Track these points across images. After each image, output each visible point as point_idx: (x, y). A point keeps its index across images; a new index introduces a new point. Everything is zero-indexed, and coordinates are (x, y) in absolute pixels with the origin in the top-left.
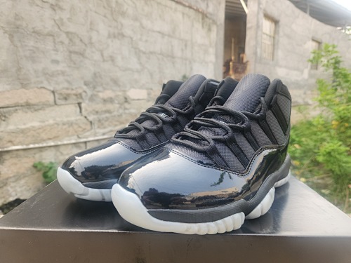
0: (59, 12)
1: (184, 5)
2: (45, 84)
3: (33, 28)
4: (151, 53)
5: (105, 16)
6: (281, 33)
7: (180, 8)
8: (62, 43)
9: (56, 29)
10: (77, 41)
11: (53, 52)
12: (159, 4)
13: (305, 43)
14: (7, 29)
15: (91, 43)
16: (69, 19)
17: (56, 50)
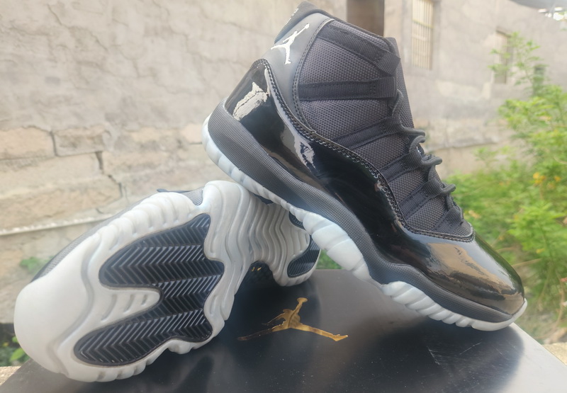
2: (37, 121)
3: (11, 22)
6: (444, 21)
8: (64, 47)
10: (90, 43)
11: (48, 64)
13: (485, 38)
16: (75, 4)
17: (54, 60)
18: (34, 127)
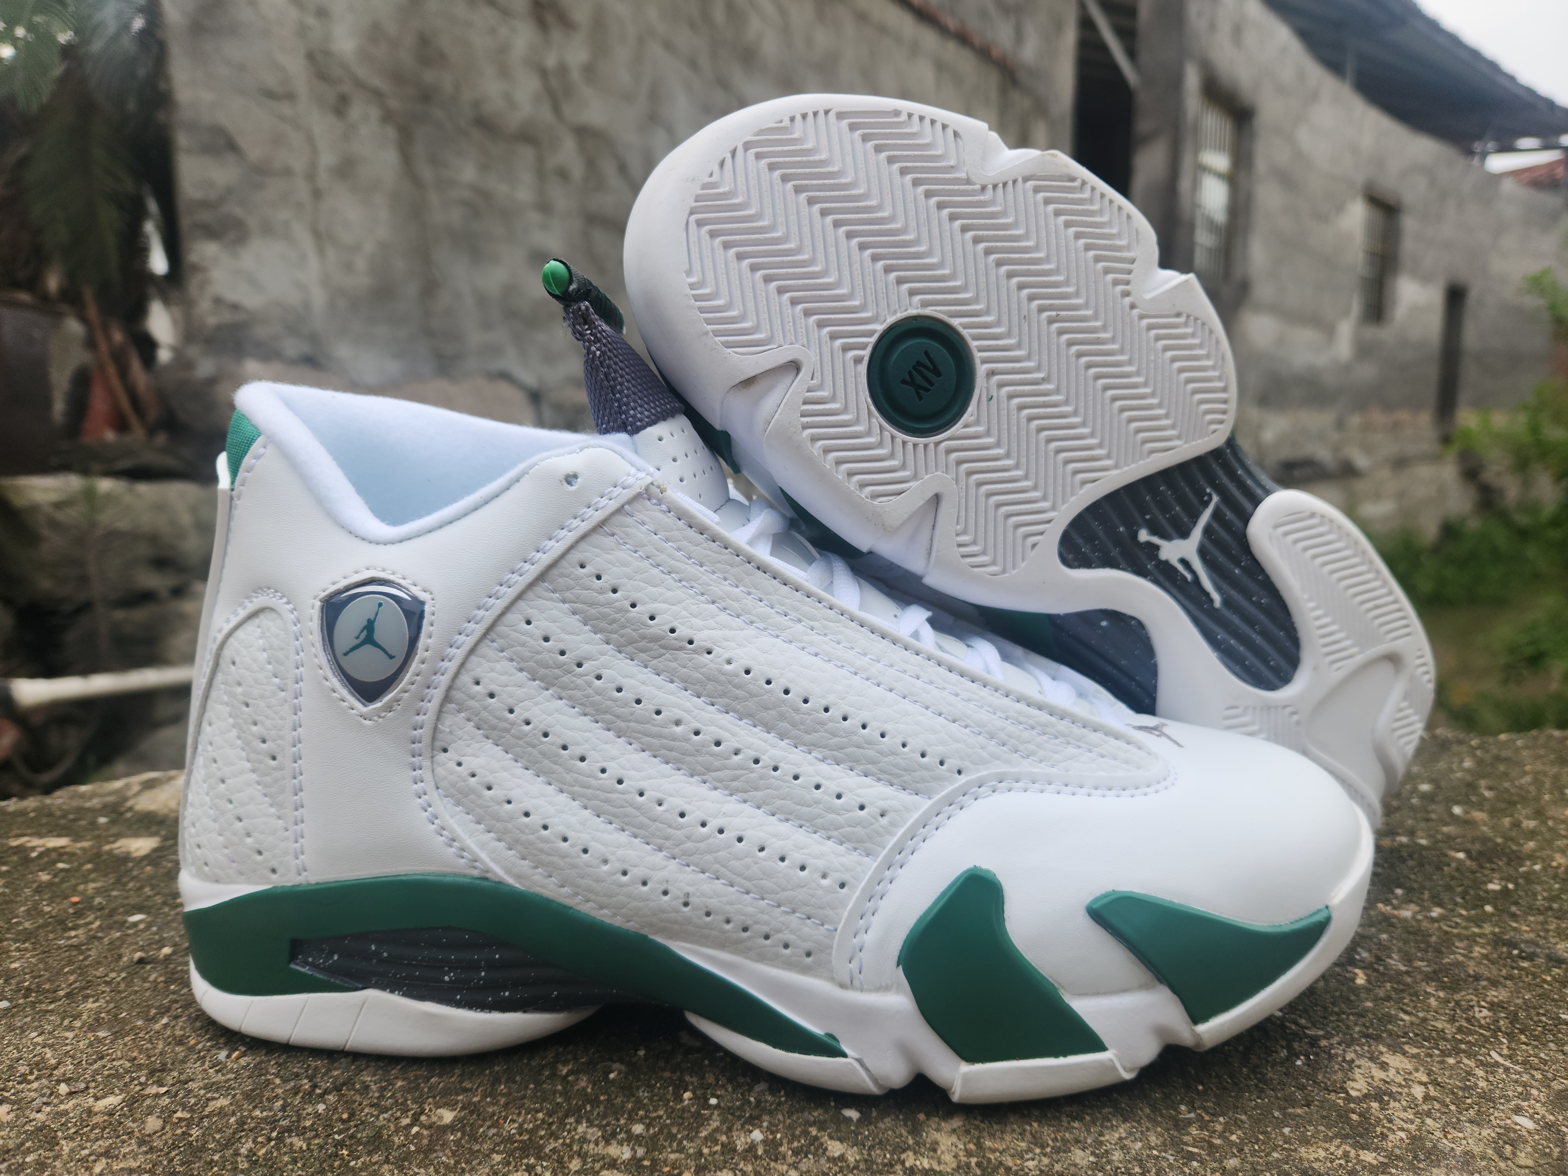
0: (556, 34)
1: (942, 30)
2: (511, 362)
3: (476, 104)
5: (693, 65)
6: (1261, 164)
7: (929, 38)
8: (563, 174)
9: (546, 114)
10: (609, 169)
11: (534, 217)
12: (862, 17)
13: (1340, 208)
14: (394, 103)
16: (589, 71)
17: (544, 207)
18: (505, 376)
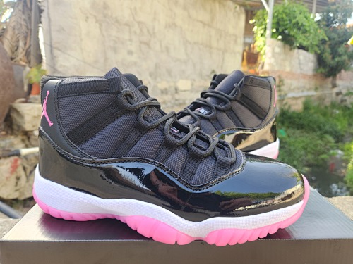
4: (195, 43)
5: (164, 5)
9: (132, 19)
14: (98, 18)
15: (154, 33)
